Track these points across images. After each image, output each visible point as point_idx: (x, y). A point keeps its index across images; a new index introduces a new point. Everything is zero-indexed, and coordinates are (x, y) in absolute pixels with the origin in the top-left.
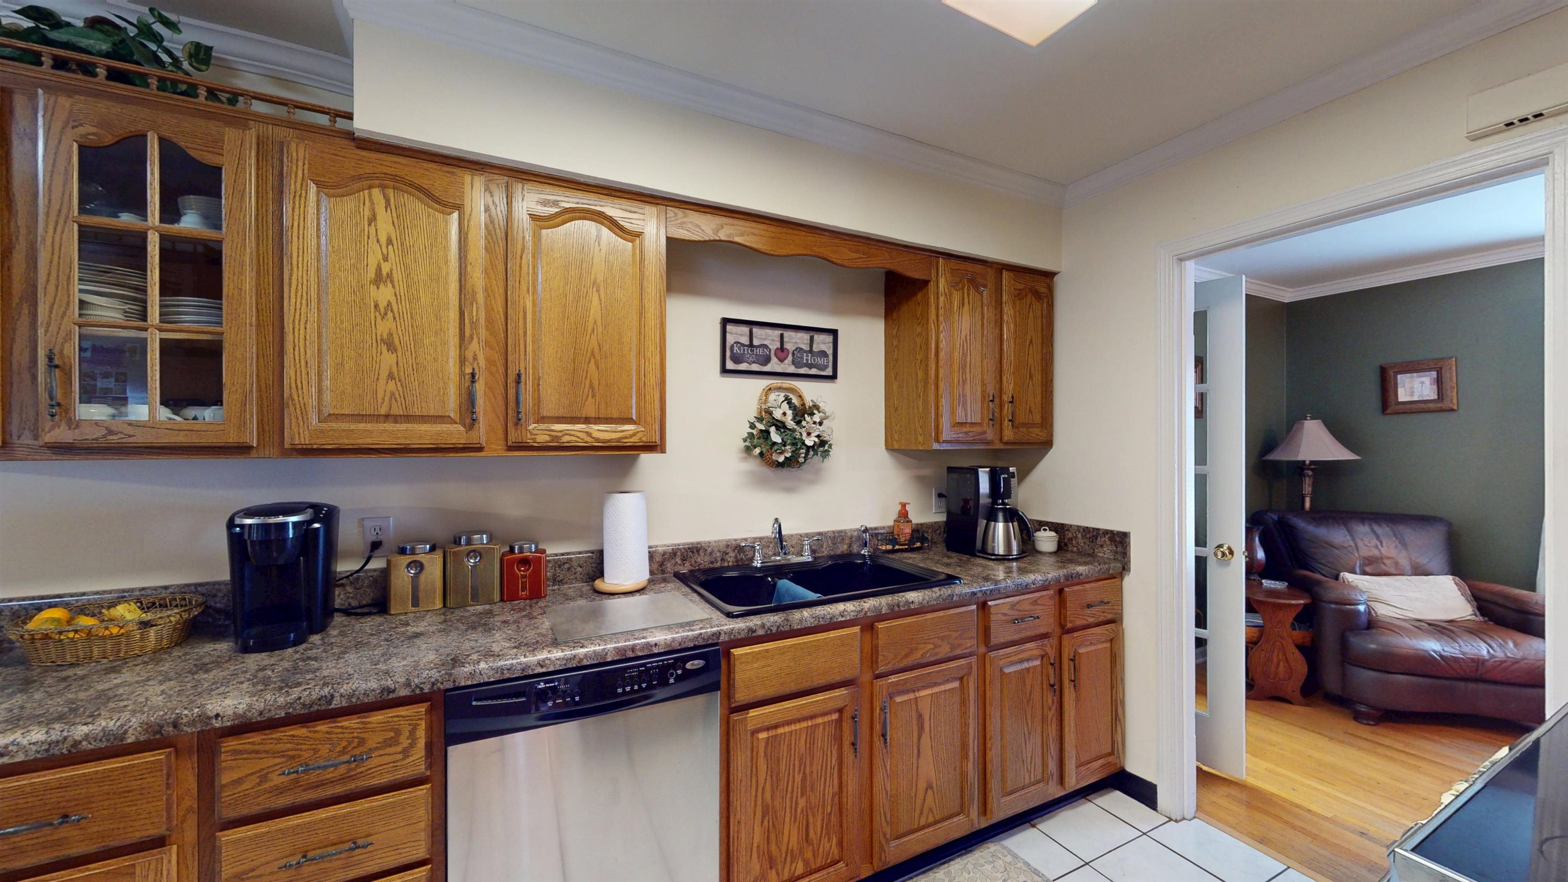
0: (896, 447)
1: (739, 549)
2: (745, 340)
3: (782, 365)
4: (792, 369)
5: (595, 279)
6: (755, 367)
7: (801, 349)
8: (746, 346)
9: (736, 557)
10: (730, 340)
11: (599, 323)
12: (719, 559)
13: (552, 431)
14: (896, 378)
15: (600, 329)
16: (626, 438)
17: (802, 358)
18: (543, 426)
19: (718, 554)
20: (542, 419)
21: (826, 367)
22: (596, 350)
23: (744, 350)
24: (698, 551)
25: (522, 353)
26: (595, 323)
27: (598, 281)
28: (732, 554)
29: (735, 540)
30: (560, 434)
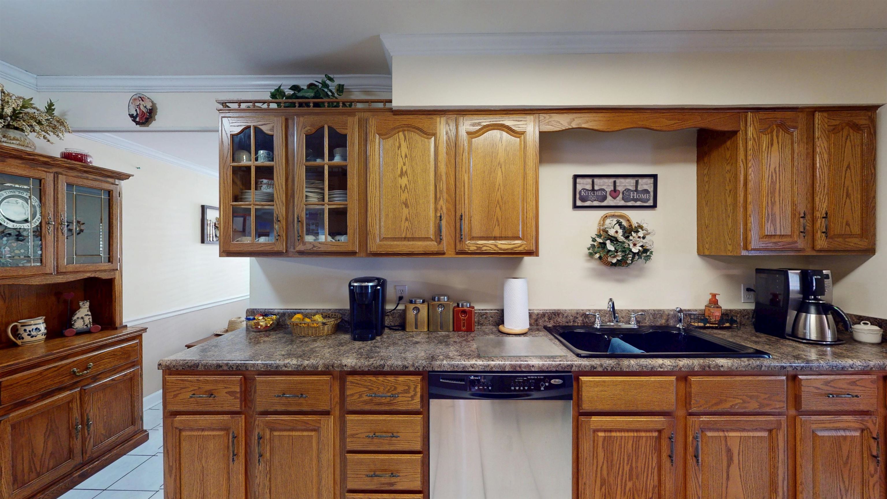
0: (707, 253)
1: (585, 315)
2: (589, 187)
3: (615, 201)
4: (622, 203)
5: (500, 161)
6: (596, 203)
7: (629, 190)
8: (590, 190)
9: (583, 320)
10: (579, 187)
11: (501, 185)
12: (572, 321)
13: (478, 244)
14: (707, 204)
15: (502, 188)
16: (516, 248)
17: (630, 195)
18: (473, 242)
19: (571, 318)
20: (473, 238)
21: (648, 200)
22: (500, 200)
23: (588, 193)
24: (558, 315)
25: (463, 204)
26: (499, 185)
27: (501, 162)
28: (581, 319)
29: (583, 310)
30: (481, 246)
